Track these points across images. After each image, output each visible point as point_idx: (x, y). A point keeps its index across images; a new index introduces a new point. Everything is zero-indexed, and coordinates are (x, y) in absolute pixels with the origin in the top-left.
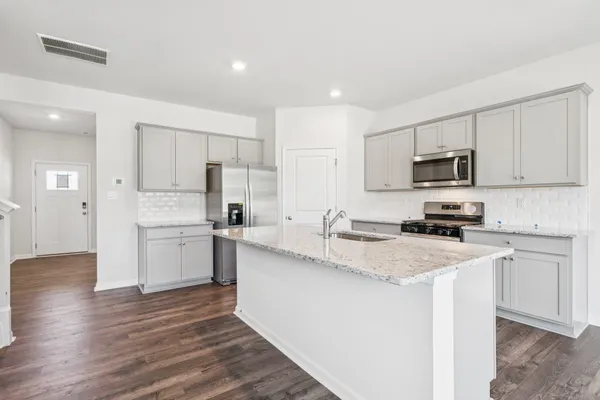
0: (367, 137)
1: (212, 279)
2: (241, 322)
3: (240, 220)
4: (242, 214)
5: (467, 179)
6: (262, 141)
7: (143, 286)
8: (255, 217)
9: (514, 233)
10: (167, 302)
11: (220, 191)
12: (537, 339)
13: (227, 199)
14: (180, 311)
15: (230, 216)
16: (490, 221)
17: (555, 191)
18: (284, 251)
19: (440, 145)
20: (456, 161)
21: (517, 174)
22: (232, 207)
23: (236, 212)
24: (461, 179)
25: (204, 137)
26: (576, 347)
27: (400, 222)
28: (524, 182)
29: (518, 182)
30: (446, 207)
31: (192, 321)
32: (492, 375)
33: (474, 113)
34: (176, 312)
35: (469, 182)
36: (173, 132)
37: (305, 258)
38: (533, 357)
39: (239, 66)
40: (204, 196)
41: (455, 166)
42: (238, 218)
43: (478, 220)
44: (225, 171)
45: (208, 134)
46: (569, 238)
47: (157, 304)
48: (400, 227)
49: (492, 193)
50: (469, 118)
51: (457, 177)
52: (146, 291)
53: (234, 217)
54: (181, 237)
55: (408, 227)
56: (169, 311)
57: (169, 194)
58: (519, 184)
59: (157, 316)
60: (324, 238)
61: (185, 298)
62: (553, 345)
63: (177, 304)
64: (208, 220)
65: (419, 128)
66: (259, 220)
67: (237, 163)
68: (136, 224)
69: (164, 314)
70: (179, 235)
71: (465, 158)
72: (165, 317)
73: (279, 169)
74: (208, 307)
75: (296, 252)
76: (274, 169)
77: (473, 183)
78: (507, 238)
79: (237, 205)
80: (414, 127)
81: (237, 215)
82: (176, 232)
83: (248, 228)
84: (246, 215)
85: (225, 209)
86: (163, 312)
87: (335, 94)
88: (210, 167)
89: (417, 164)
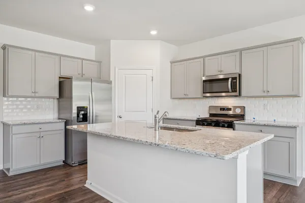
0: (172, 63)
1: (64, 162)
2: (92, 192)
3: (85, 119)
4: (87, 114)
5: (236, 91)
6: (100, 62)
7: (8, 170)
8: (96, 116)
9: (265, 125)
10: (30, 181)
11: (71, 98)
12: (279, 188)
13: (76, 104)
14: (43, 187)
15: (78, 116)
16: (248, 118)
17: (286, 100)
18: (134, 140)
19: (219, 69)
20: (230, 81)
21: (265, 89)
22: (80, 109)
23: (83, 112)
24: (232, 92)
25: (57, 58)
26: (299, 191)
27: (196, 119)
28: (269, 94)
29: (265, 94)
30: (223, 109)
31: (54, 194)
33: (241, 51)
34: (38, 188)
35: (237, 93)
36: (33, 53)
37: (151, 144)
38: (278, 199)
39: (89, 8)
40: (56, 101)
41: (230, 83)
42: (84, 116)
43: (241, 117)
44: (75, 83)
45: (61, 56)
46: (295, 127)
47: (21, 183)
48: (195, 122)
49: (250, 100)
50: (238, 54)
51: (230, 90)
52: (11, 174)
53: (81, 116)
54: (40, 132)
55: (201, 122)
56: (34, 187)
57: (20, 99)
58: (266, 95)
59: (24, 192)
60: (155, 130)
61: (44, 177)
62: (287, 191)
63: (39, 182)
64: (59, 119)
65: (207, 58)
66: (99, 118)
67: (82, 77)
68: (2, 122)
69: (31, 190)
70: (38, 130)
71: (235, 78)
72: (31, 192)
73: (113, 83)
74: (64, 183)
75: (144, 140)
76: (110, 83)
77: (240, 94)
78: (260, 128)
79: (84, 107)
80: (204, 57)
81: (83, 114)
82: (36, 128)
83: (91, 125)
84: (90, 115)
85: (75, 111)
86: (28, 188)
87: (154, 33)
88: (62, 80)
89: (204, 81)
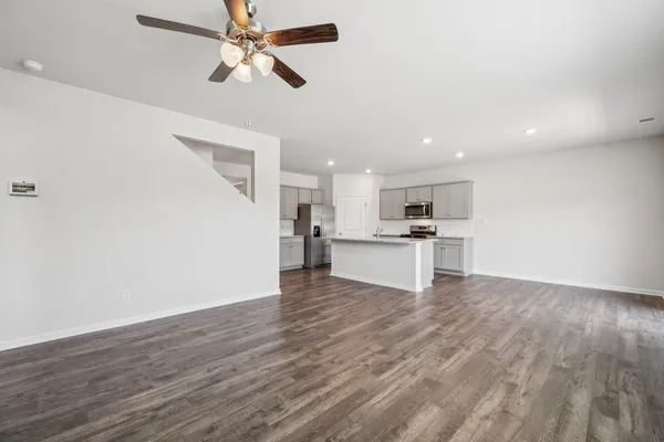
0: (381, 191)
1: (303, 266)
3: (319, 234)
4: (320, 231)
13: (314, 223)
19: (418, 199)
20: (424, 207)
21: (448, 213)
23: (317, 230)
24: (427, 215)
27: (400, 235)
30: (420, 228)
32: (432, 277)
33: (432, 186)
40: (293, 222)
43: (434, 233)
46: (462, 239)
49: (440, 222)
50: (430, 188)
53: (316, 233)
54: (291, 243)
58: (449, 218)
65: (408, 190)
67: (315, 203)
71: (428, 205)
77: (432, 217)
79: (317, 227)
80: (406, 189)
89: (407, 207)
